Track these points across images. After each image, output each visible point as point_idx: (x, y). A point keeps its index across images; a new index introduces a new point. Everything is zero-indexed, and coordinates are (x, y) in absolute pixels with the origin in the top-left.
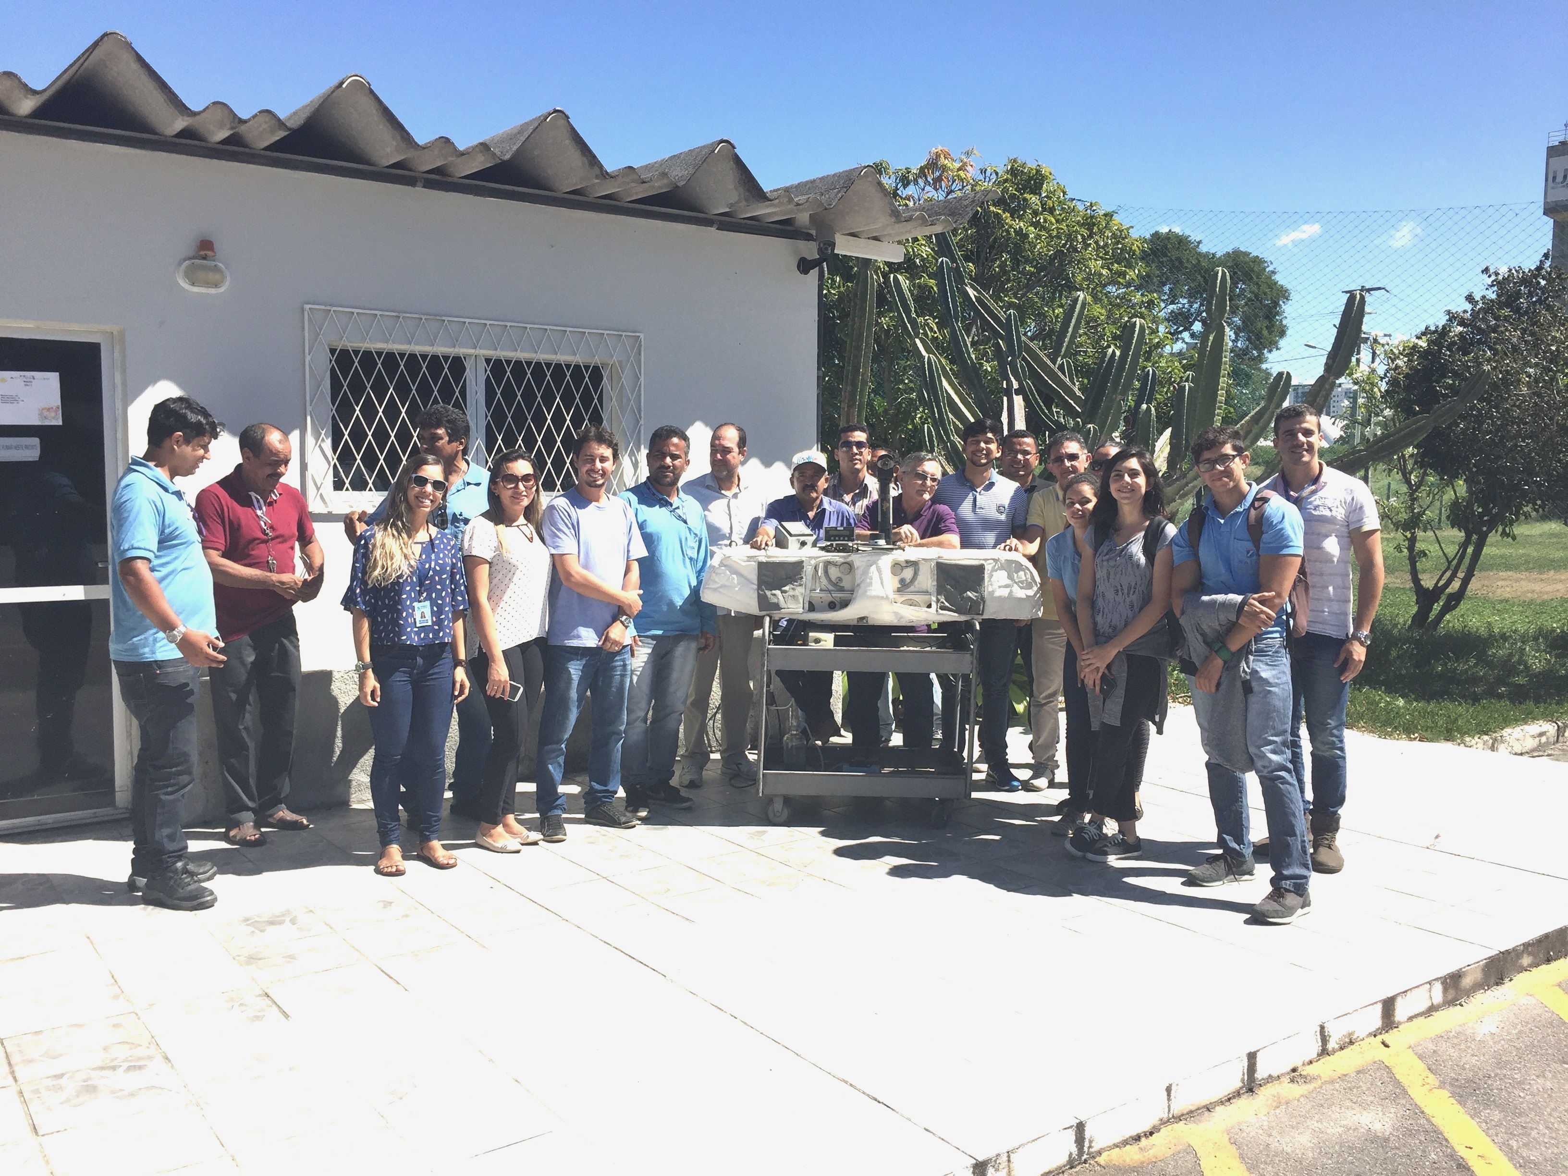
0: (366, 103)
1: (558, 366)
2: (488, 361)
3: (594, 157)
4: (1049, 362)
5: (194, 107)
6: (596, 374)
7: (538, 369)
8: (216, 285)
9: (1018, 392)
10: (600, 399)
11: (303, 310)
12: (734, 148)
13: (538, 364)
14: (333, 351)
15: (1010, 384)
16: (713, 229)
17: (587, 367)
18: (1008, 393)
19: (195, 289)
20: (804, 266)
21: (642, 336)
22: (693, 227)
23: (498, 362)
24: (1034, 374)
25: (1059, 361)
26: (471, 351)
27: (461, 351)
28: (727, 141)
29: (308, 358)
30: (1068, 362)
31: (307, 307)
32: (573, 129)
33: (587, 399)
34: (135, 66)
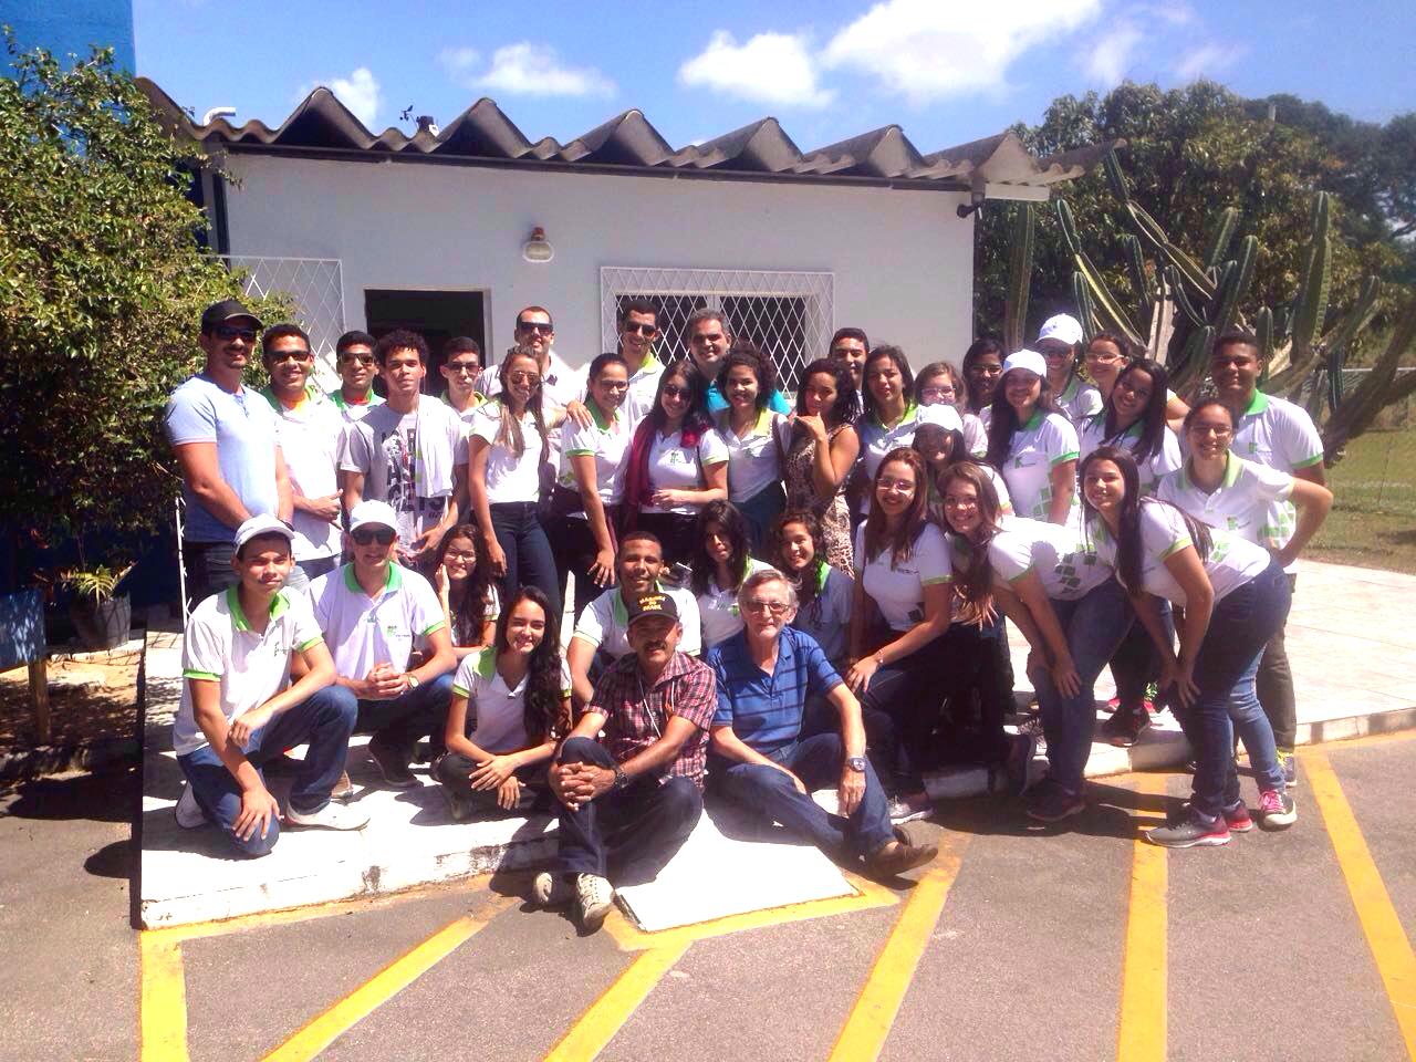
0: (640, 126)
1: (772, 300)
2: (722, 299)
3: (796, 148)
4: (1199, 270)
5: (533, 141)
6: (800, 304)
7: (758, 303)
8: (545, 258)
9: (1168, 298)
10: (803, 324)
11: (599, 270)
12: (901, 130)
13: (758, 299)
14: (618, 297)
15: (1163, 291)
16: (889, 189)
17: (793, 300)
18: (1160, 299)
19: (533, 261)
20: (963, 211)
21: (833, 274)
22: (873, 189)
23: (729, 299)
24: (1186, 283)
25: (1210, 268)
26: (710, 292)
27: (702, 293)
28: (897, 126)
29: (603, 304)
30: (1217, 270)
31: (602, 268)
32: (782, 131)
33: (793, 323)
34: (497, 117)
